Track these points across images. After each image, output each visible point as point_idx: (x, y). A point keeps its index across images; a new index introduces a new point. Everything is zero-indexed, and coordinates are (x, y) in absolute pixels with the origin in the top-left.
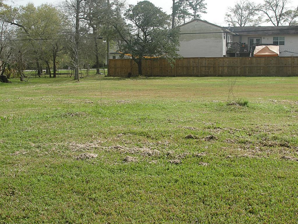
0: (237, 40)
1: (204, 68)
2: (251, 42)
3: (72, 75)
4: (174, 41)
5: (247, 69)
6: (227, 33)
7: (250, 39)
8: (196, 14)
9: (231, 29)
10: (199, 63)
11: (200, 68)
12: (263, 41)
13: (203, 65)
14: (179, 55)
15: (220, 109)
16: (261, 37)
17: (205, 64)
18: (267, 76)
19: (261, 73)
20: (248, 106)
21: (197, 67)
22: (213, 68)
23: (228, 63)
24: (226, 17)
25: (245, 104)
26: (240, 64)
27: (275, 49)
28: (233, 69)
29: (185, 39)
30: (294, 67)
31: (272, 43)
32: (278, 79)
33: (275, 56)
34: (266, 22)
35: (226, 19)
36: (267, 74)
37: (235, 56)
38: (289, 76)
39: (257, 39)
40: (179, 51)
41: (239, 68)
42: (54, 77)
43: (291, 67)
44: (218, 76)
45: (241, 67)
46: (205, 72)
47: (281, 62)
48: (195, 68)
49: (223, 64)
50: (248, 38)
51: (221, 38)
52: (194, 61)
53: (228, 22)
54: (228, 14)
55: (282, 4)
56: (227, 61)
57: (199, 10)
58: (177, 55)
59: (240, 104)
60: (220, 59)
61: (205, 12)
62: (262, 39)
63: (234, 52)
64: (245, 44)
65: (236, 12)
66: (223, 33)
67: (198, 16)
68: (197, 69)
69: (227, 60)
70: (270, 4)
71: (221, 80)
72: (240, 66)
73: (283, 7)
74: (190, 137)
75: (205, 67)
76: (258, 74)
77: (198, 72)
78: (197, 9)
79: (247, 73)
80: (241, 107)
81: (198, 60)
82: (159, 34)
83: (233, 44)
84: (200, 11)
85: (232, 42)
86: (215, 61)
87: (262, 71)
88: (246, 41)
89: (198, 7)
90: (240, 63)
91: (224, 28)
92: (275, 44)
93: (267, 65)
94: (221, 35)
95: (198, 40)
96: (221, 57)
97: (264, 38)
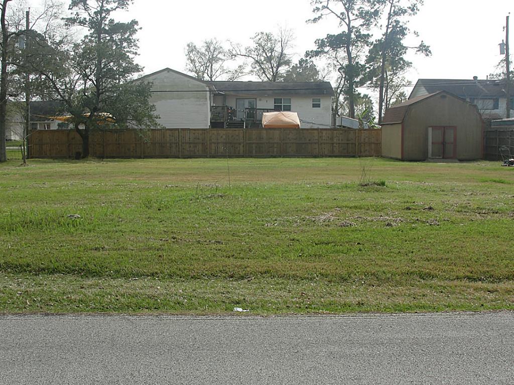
1: (188, 145)
5: (254, 146)
10: (180, 137)
11: (181, 145)
12: (260, 104)
13: (186, 140)
14: (159, 124)
16: (256, 99)
17: (190, 139)
19: (275, 153)
20: (387, 187)
21: (177, 143)
22: (201, 145)
25: (383, 184)
26: (244, 139)
27: (293, 118)
28: (232, 146)
30: (321, 144)
31: (273, 108)
33: (294, 128)
34: (250, 74)
36: (283, 153)
38: (315, 157)
39: (249, 102)
40: (160, 118)
41: (242, 145)
43: (317, 144)
44: (210, 157)
45: (245, 143)
46: (190, 151)
47: (303, 136)
48: (174, 145)
49: (218, 139)
50: (236, 99)
51: (207, 99)
52: (171, 135)
56: (224, 135)
58: (156, 124)
61: (136, 53)
62: (258, 102)
63: (222, 121)
64: (232, 108)
66: (208, 93)
68: (176, 146)
72: (243, 143)
73: (282, 52)
75: (190, 143)
76: (271, 154)
77: (179, 151)
79: (254, 152)
81: (179, 132)
86: (205, 134)
87: (275, 149)
88: (232, 103)
90: (243, 137)
92: (278, 109)
93: (283, 140)
94: (206, 94)
95: (169, 101)
96: (206, 128)
97: (260, 100)
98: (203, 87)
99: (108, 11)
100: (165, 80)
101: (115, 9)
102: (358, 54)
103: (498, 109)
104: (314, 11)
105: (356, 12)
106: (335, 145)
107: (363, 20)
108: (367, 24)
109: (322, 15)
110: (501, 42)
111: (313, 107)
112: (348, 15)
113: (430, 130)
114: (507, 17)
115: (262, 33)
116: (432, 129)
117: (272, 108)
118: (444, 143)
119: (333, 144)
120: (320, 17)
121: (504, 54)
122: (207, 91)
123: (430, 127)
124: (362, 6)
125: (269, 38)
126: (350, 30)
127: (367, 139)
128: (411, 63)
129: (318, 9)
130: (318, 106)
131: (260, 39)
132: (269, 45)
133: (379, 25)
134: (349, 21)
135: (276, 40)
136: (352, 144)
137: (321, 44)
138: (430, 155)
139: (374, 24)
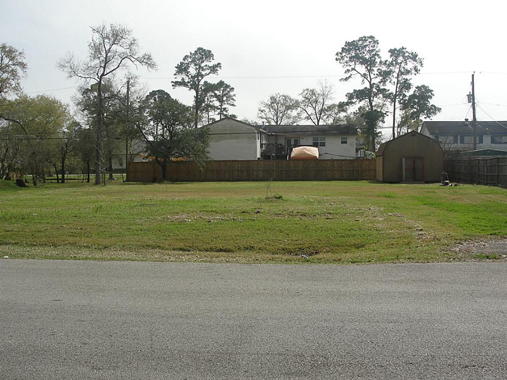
0: (272, 141)
1: (236, 172)
2: (289, 142)
3: (84, 180)
4: (204, 142)
5: (284, 172)
6: (261, 133)
7: (287, 140)
8: (222, 107)
9: (265, 128)
10: (231, 166)
11: (232, 172)
12: (302, 142)
13: (235, 168)
14: (210, 158)
15: (260, 201)
16: (299, 138)
17: (238, 167)
18: (306, 180)
20: (282, 200)
21: (229, 171)
22: (246, 171)
23: (262, 166)
24: (260, 112)
25: (280, 197)
26: (276, 167)
27: (314, 151)
28: (268, 173)
29: (214, 140)
30: (334, 170)
31: (312, 144)
32: (315, 183)
33: (313, 159)
34: (305, 120)
35: (259, 116)
37: (270, 159)
39: (295, 140)
41: (275, 172)
42: (63, 182)
43: (330, 171)
44: (253, 181)
46: (238, 176)
47: (320, 165)
48: (227, 172)
49: (258, 168)
50: (285, 138)
51: (255, 139)
52: (225, 165)
53: (262, 118)
54: (261, 109)
55: (322, 100)
57: (226, 102)
58: (208, 158)
59: (276, 198)
60: (255, 162)
61: (233, 105)
62: (301, 140)
63: (269, 154)
64: (281, 145)
65: (270, 106)
66: (257, 134)
67: (225, 109)
68: (229, 173)
69: (262, 162)
70: (309, 100)
71: (256, 184)
72: (276, 170)
73: (323, 103)
74: (244, 212)
75: (238, 171)
77: (230, 176)
78: (224, 101)
80: (277, 200)
81: (230, 163)
82: (187, 135)
83: (268, 145)
84: (228, 104)
85: (267, 143)
86: (249, 164)
87: (300, 175)
88: (282, 141)
89: (225, 98)
91: (257, 127)
92: (315, 145)
93: (305, 168)
94: (255, 135)
95: (229, 140)
96: (255, 159)
97: (303, 139)
98: (253, 130)
99: (202, 76)
100: (226, 126)
101: (208, 74)
102: (385, 103)
103: (482, 143)
104: (346, 72)
105: (376, 72)
106: (344, 171)
107: (382, 78)
108: (383, 81)
109: (351, 75)
110: (469, 94)
111: (342, 143)
112: (370, 75)
113: (404, 159)
114: (473, 75)
115: (307, 90)
116: (405, 159)
117: (310, 144)
118: (414, 169)
119: (342, 170)
120: (350, 77)
121: (471, 102)
122: (255, 133)
123: (404, 157)
124: (380, 68)
125: (313, 92)
126: (371, 86)
127: (367, 167)
128: (441, 109)
129: (348, 71)
130: (346, 142)
131: (307, 94)
132: (314, 97)
133: (392, 82)
134: (371, 79)
135: (319, 94)
136: (356, 170)
137: (350, 96)
138: (404, 179)
139: (389, 81)
